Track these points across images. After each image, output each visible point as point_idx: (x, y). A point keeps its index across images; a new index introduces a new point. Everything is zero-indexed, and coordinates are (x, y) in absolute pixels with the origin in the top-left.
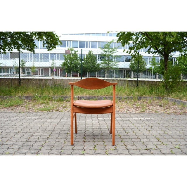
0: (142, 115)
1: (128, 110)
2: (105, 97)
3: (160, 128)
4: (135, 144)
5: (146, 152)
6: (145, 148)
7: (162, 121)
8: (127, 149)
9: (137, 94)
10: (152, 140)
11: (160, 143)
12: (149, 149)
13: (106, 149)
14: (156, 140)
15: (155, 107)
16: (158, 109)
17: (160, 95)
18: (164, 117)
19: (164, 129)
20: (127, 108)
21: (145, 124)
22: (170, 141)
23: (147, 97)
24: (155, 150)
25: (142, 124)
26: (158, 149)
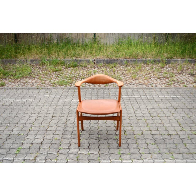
0: (169, 91)
1: (154, 83)
2: (127, 61)
3: (184, 110)
4: (159, 129)
5: (167, 138)
6: (167, 134)
7: (188, 100)
8: (152, 134)
9: (165, 54)
10: (174, 125)
11: (180, 128)
12: (170, 135)
13: (134, 135)
14: (178, 125)
15: (185, 77)
16: (188, 80)
17: (194, 57)
18: (191, 95)
19: (187, 111)
20: (153, 79)
21: (170, 105)
22: (190, 127)
23: (177, 61)
24: (175, 136)
25: (167, 105)
26: (178, 134)
